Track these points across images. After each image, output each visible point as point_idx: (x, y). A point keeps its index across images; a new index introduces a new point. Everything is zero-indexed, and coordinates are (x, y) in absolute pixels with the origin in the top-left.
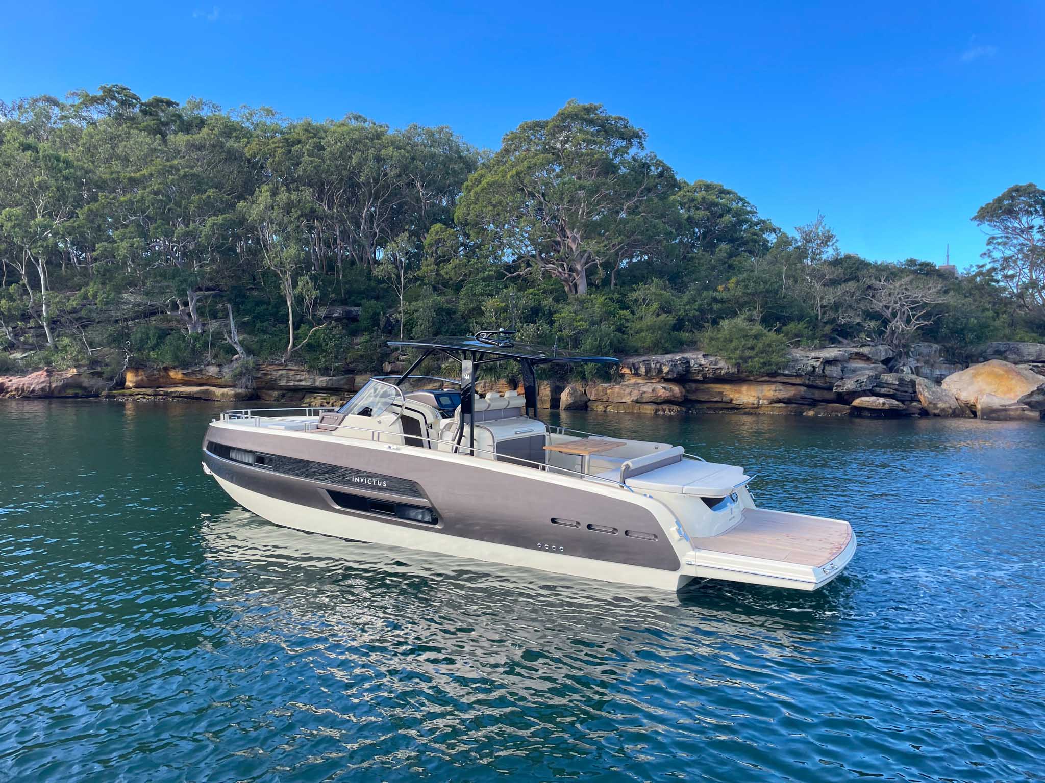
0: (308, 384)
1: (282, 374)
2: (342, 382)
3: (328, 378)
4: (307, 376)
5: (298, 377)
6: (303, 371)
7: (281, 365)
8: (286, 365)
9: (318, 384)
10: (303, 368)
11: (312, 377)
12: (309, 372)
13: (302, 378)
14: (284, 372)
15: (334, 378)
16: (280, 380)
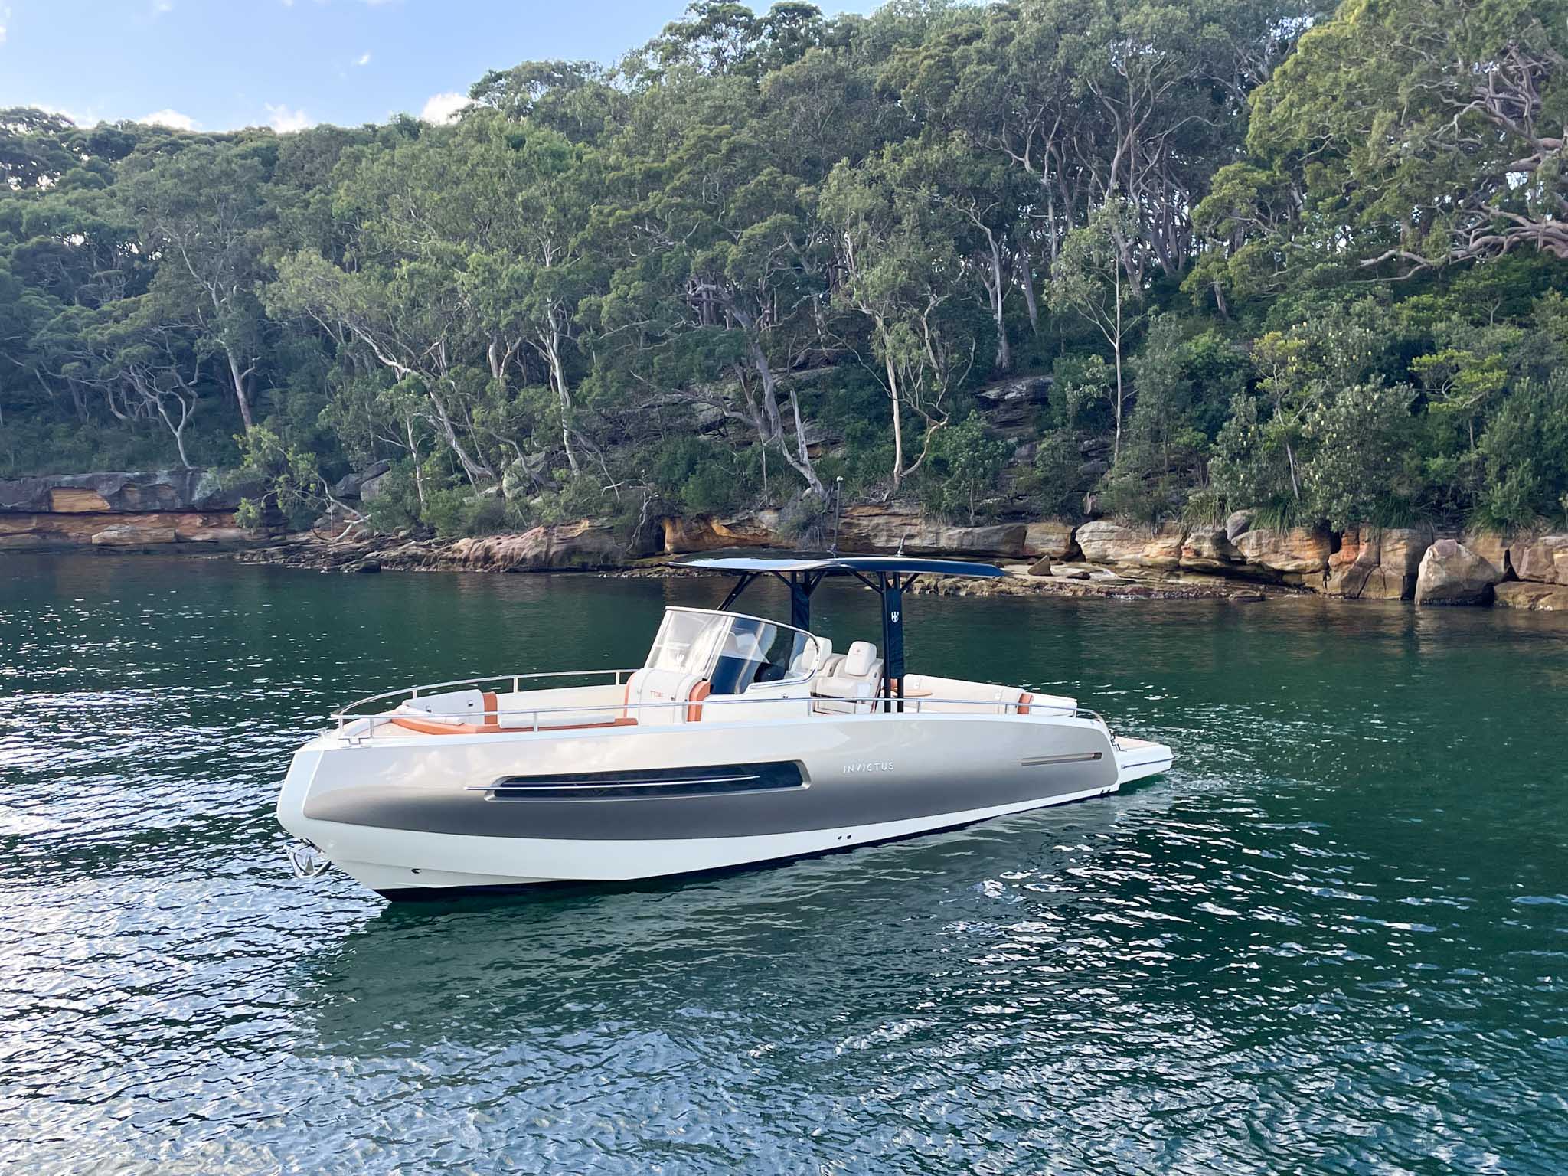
0: (925, 543)
1: (878, 525)
2: (996, 538)
3: (964, 530)
4: (923, 527)
5: (908, 530)
6: (916, 516)
7: (879, 505)
8: (890, 506)
9: (943, 543)
10: (918, 511)
11: (933, 529)
12: (927, 518)
13: (914, 530)
14: (881, 520)
15: (978, 530)
16: (875, 536)
